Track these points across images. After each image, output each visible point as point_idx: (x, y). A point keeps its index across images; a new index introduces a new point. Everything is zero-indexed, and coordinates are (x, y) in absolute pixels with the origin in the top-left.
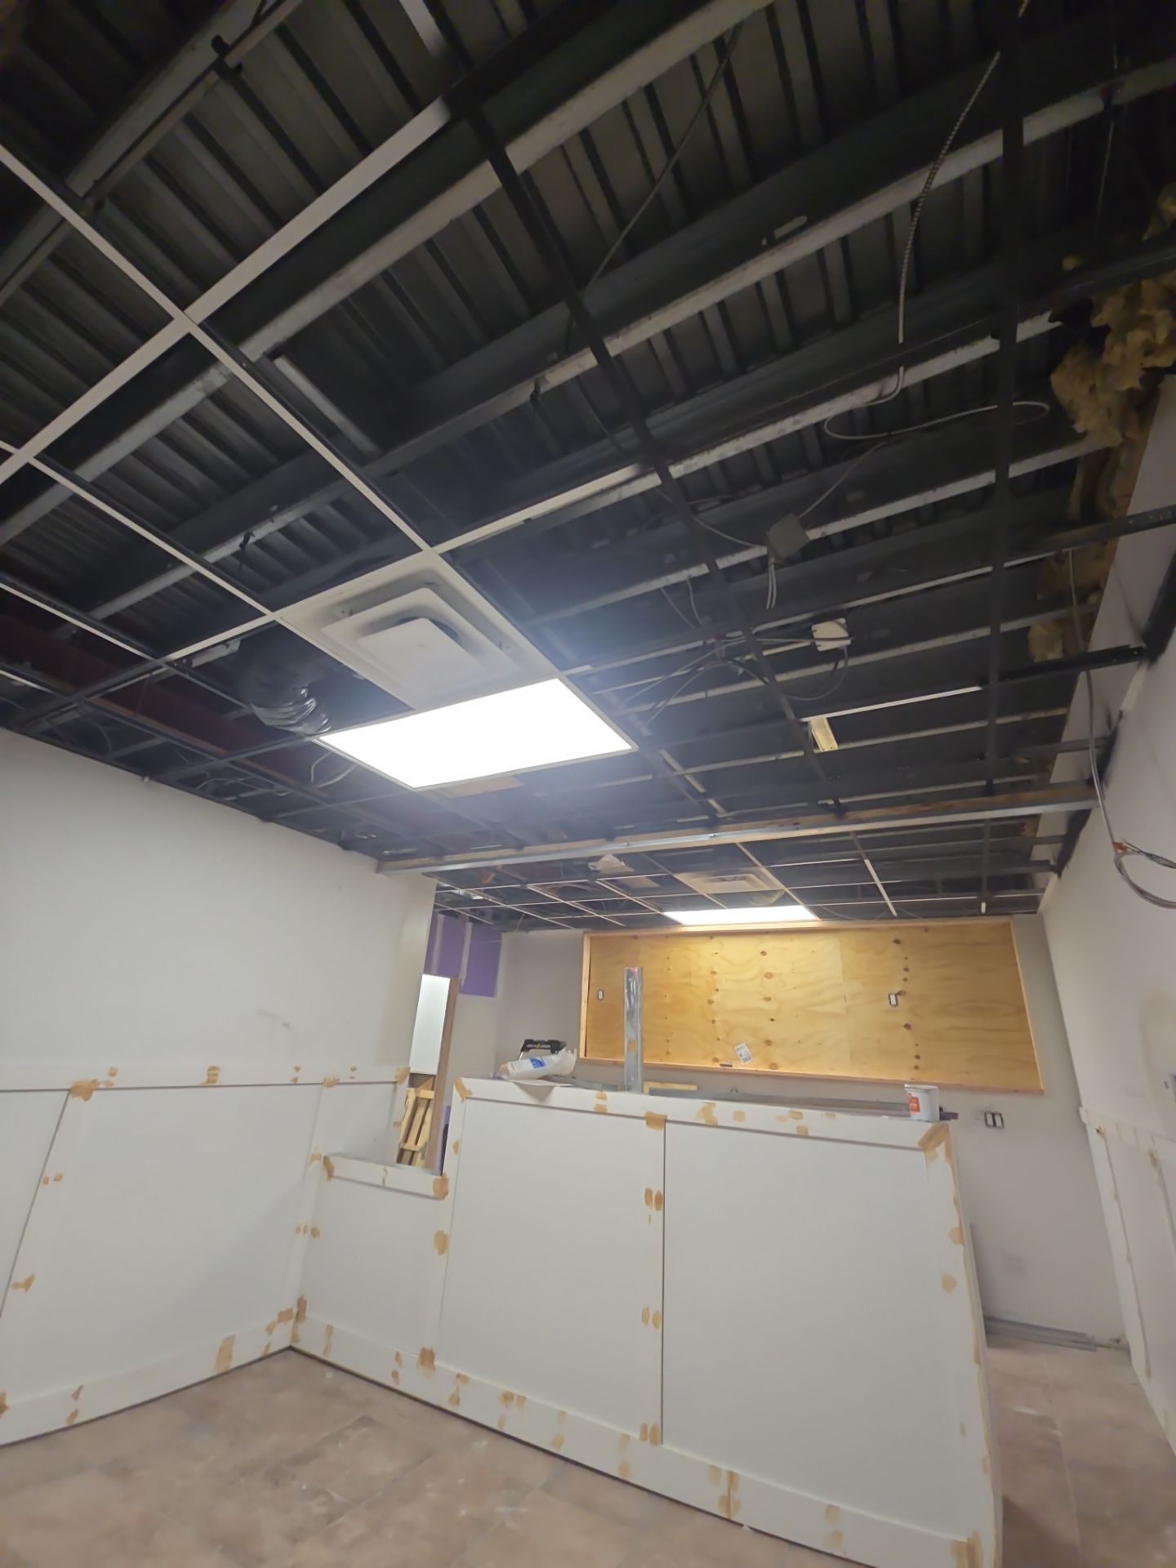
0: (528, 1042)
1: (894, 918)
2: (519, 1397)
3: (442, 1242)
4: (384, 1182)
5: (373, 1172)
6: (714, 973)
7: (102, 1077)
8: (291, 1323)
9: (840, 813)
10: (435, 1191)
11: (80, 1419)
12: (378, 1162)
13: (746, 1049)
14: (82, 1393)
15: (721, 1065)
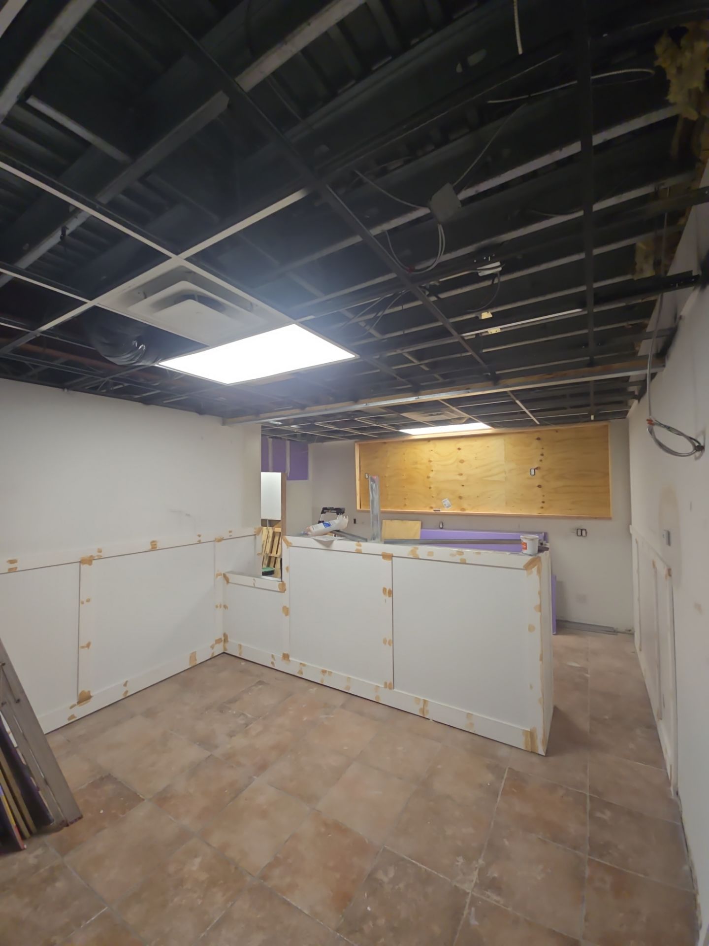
0: (324, 509)
1: (537, 425)
2: (329, 672)
3: (286, 611)
4: (254, 584)
5: (249, 580)
6: (430, 461)
7: (95, 554)
8: (222, 644)
9: (496, 380)
10: (280, 589)
11: (129, 694)
12: (250, 576)
13: (448, 501)
14: (128, 684)
15: (434, 510)
